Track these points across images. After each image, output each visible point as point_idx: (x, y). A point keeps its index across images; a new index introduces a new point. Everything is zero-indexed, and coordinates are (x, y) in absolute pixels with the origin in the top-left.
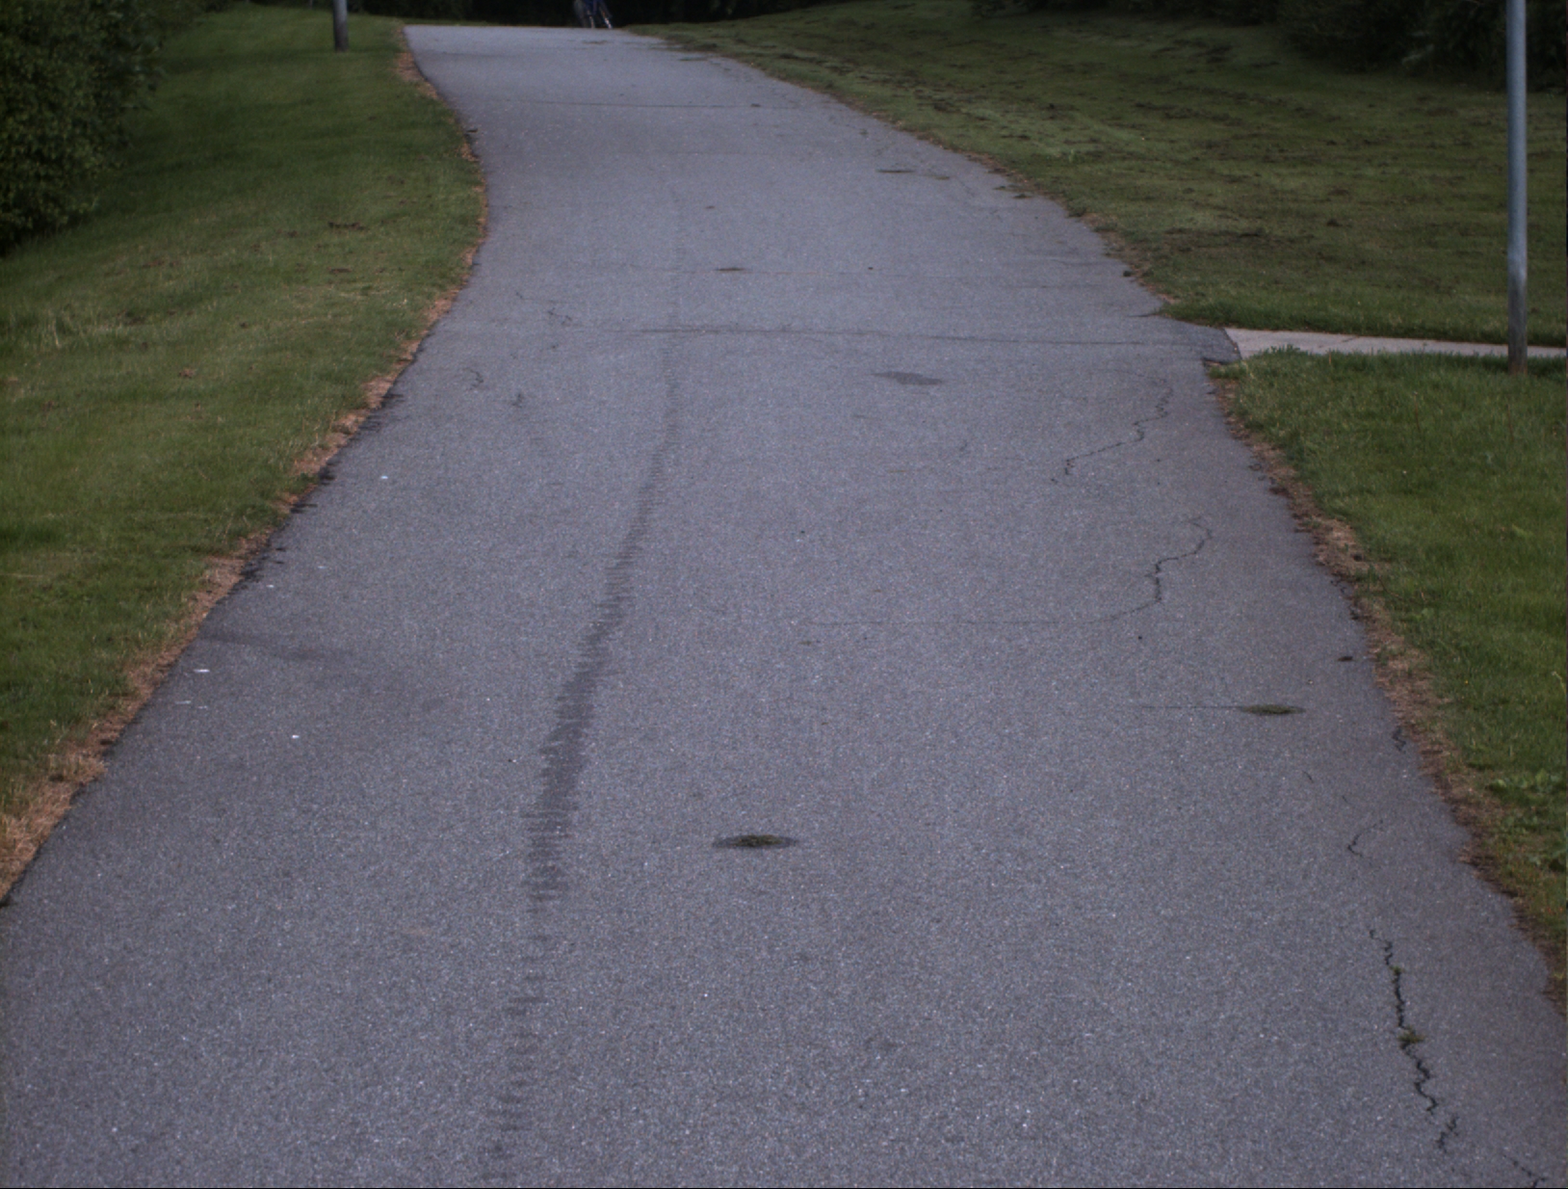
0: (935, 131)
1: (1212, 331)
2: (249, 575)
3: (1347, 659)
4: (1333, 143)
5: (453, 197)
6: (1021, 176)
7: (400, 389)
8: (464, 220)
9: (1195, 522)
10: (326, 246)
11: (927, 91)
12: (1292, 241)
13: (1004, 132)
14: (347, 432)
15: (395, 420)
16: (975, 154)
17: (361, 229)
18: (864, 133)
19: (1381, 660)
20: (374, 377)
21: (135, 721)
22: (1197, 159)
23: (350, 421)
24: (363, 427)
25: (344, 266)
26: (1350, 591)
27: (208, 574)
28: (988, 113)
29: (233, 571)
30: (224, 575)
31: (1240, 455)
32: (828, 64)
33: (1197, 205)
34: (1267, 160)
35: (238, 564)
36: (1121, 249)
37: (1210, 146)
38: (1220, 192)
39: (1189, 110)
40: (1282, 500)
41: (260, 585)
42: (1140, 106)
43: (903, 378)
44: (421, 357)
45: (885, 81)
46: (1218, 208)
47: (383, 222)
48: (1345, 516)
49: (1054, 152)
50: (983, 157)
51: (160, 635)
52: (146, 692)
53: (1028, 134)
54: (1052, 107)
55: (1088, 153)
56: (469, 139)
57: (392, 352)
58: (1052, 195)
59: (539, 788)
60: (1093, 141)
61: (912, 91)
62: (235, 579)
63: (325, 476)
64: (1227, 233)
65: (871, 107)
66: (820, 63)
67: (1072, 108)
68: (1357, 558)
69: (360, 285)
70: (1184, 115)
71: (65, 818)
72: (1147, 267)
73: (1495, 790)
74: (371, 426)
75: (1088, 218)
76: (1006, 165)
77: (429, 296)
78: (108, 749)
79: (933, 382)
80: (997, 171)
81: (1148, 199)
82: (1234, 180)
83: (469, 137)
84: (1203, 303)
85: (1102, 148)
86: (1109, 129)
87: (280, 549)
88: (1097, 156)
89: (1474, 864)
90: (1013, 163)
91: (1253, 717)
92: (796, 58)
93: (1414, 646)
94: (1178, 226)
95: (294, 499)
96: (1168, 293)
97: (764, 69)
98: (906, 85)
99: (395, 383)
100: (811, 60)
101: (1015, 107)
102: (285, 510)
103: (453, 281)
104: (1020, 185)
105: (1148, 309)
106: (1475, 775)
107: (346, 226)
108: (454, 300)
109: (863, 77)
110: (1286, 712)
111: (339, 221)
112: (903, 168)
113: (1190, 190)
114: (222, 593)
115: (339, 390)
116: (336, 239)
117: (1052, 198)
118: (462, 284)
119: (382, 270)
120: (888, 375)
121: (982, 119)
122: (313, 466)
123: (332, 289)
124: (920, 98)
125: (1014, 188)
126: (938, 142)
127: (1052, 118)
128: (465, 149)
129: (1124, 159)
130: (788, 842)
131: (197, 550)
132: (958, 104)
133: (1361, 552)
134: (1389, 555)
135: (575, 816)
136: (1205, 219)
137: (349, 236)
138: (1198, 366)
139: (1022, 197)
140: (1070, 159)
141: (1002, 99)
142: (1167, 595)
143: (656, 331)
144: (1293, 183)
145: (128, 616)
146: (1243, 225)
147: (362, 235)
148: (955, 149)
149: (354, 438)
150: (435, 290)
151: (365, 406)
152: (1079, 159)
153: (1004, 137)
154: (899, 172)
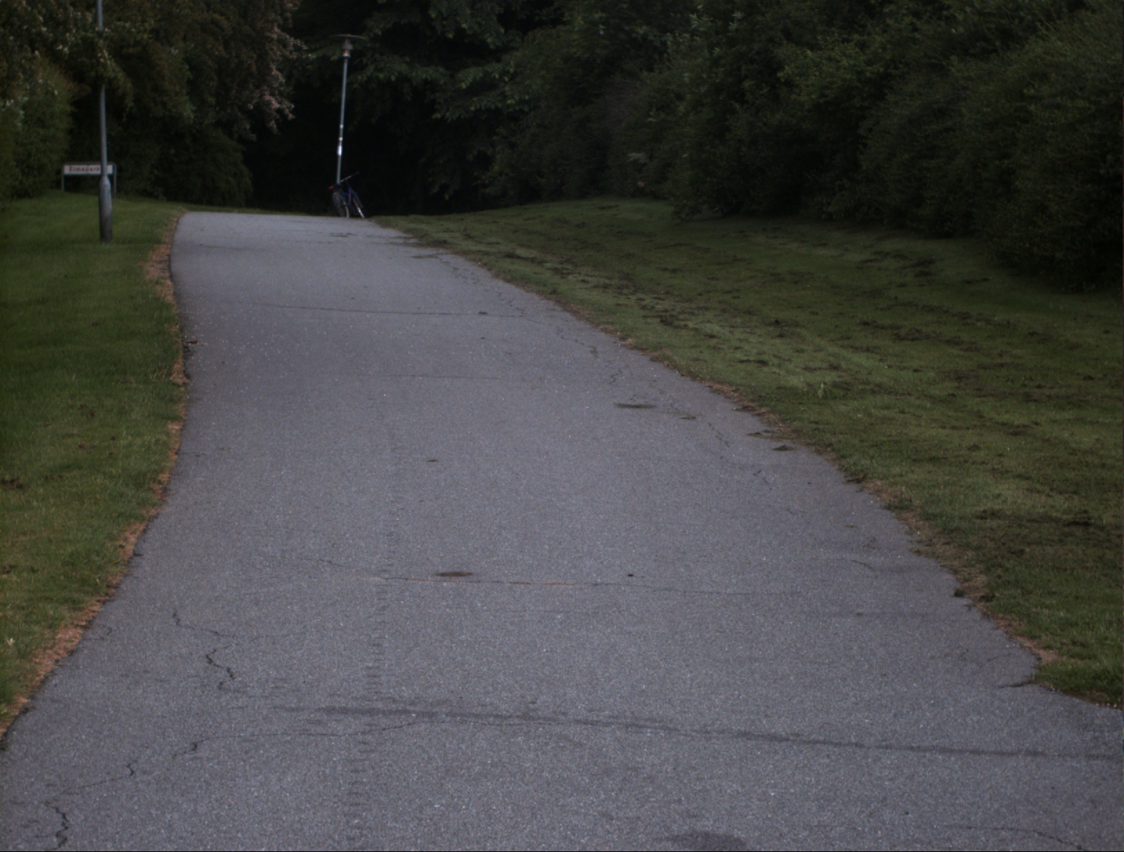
0: (668, 353)
4: (1090, 378)
5: (139, 442)
6: (772, 417)
11: (648, 301)
13: (739, 355)
16: (716, 384)
17: (19, 487)
18: (594, 352)
22: (954, 396)
28: (715, 328)
32: (549, 265)
37: (958, 377)
38: (1010, 451)
39: (917, 331)
42: (866, 324)
45: (606, 287)
46: (1019, 476)
47: (47, 479)
49: (796, 381)
50: (725, 388)
53: (765, 358)
54: (777, 322)
55: (835, 385)
56: (187, 352)
58: (821, 447)
60: (834, 368)
61: (633, 298)
64: (1047, 518)
65: (598, 317)
66: (541, 263)
67: (797, 325)
70: (915, 337)
72: (979, 581)
75: (871, 486)
76: (752, 401)
77: (53, 625)
80: (745, 408)
81: (933, 460)
84: (1092, 663)
85: (846, 377)
86: (844, 352)
88: (845, 389)
90: (760, 398)
92: (519, 257)
94: (987, 505)
96: (1030, 636)
97: (489, 270)
98: (625, 291)
100: (533, 260)
101: (739, 320)
103: (97, 590)
104: (776, 429)
108: (88, 626)
109: (583, 281)
112: (641, 401)
113: (975, 447)
117: (819, 453)
121: (712, 336)
124: (644, 308)
126: (674, 367)
127: (781, 336)
128: (179, 366)
129: (873, 392)
132: (681, 317)
136: (1013, 495)
139: (783, 449)
140: (820, 393)
141: (724, 311)
143: (345, 712)
146: (1061, 505)
148: (694, 376)
150: (64, 611)
152: (829, 393)
153: (742, 362)
154: (638, 407)
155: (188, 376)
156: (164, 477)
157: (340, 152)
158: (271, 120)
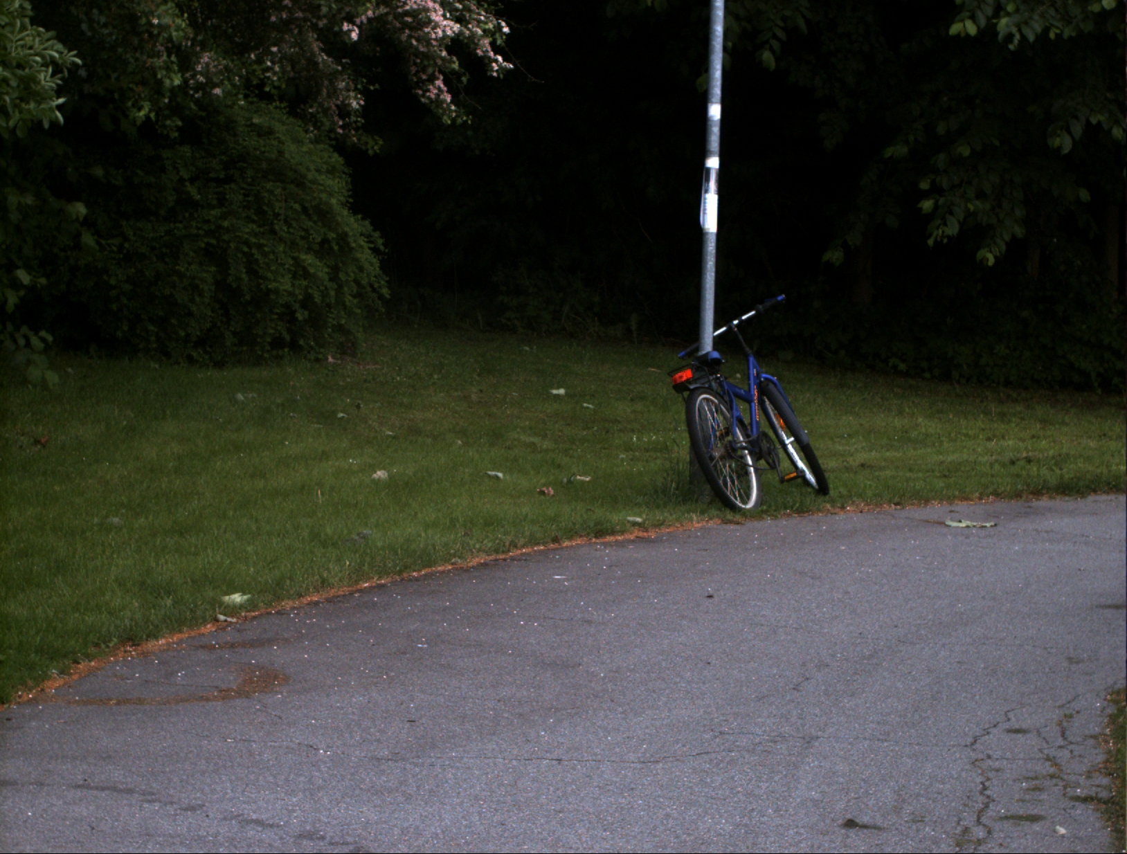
157: (710, 220)
158: (432, 79)
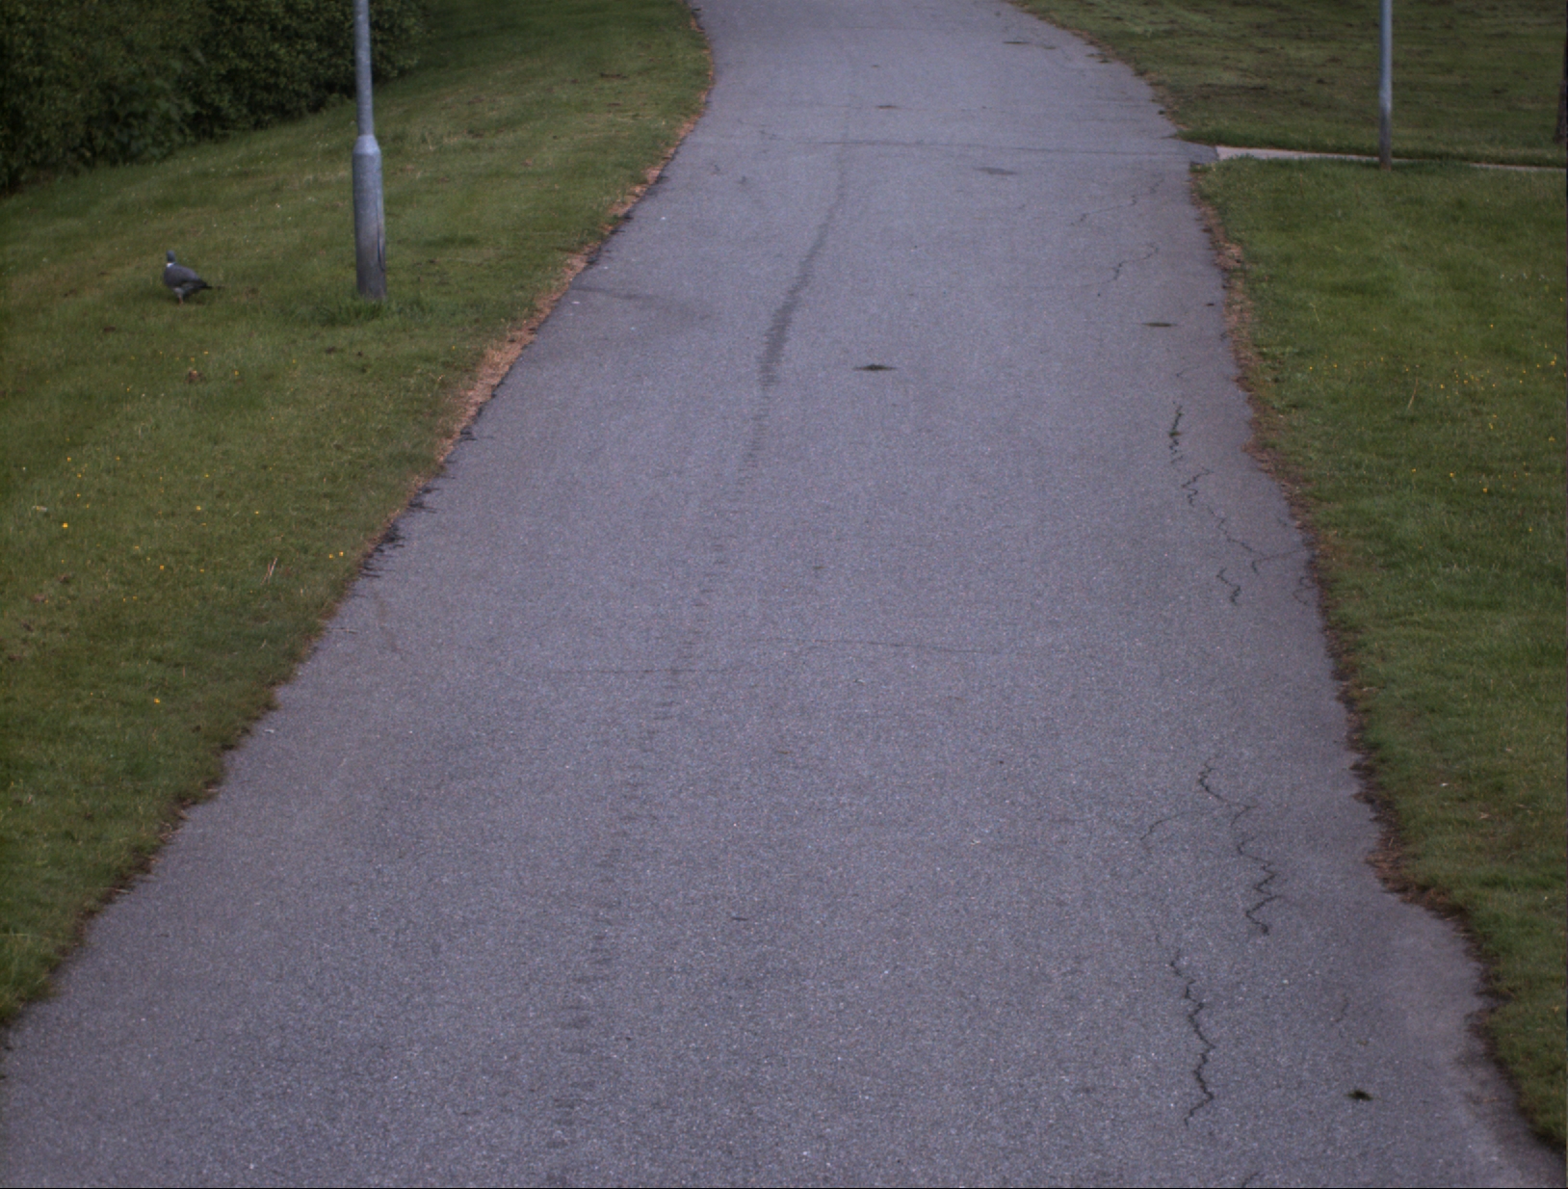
0: (1052, 14)
1: (1206, 147)
2: (591, 263)
3: (1211, 305)
4: (1351, 25)
5: (689, 57)
6: (1107, 47)
7: (667, 174)
8: (698, 73)
9: (1151, 245)
10: (602, 89)
12: (1285, 93)
13: (1105, 15)
14: (637, 196)
15: (665, 190)
16: (1079, 31)
17: (624, 78)
18: (998, 14)
19: (1229, 305)
20: (649, 167)
21: (545, 321)
22: (1244, 36)
23: (638, 189)
24: (646, 193)
25: (617, 102)
26: (1227, 275)
27: (569, 261)
29: (582, 261)
30: (578, 262)
31: (1192, 212)
33: (1227, 68)
34: (1298, 37)
35: (585, 258)
36: (1163, 98)
37: (1259, 27)
38: (1248, 59)
40: (1207, 235)
41: (600, 267)
43: (991, 171)
44: (678, 157)
46: (1242, 70)
47: (640, 74)
48: (1240, 241)
49: (1138, 30)
51: (550, 286)
52: (547, 311)
55: (1165, 31)
56: (696, 17)
57: (658, 153)
58: (1126, 60)
59: (764, 348)
60: (1172, 22)
62: (583, 265)
63: (627, 217)
64: (1242, 87)
68: (1238, 261)
69: (631, 114)
71: (521, 356)
72: (1176, 108)
73: (1262, 354)
74: (651, 193)
75: (1147, 76)
76: (1099, 39)
77: (679, 120)
78: (533, 331)
79: (1011, 173)
80: (1092, 43)
81: (1194, 64)
82: (1262, 51)
83: (695, 14)
84: (1204, 130)
85: (1176, 27)
86: (1186, 14)
87: (608, 251)
88: (1169, 34)
89: (1237, 381)
90: (1105, 37)
91: (1149, 328)
93: (1251, 299)
94: (1209, 81)
95: (610, 228)
96: (1184, 124)
99: (662, 170)
102: (607, 233)
103: (694, 112)
104: (1106, 53)
105: (1167, 134)
106: (1256, 350)
107: (613, 76)
108: (695, 123)
110: (1166, 325)
111: (607, 73)
112: (1020, 40)
113: (1227, 58)
114: (578, 270)
115: (629, 172)
116: (607, 85)
117: (1126, 63)
118: (700, 114)
119: (645, 104)
120: (983, 169)
122: (621, 211)
123: (611, 116)
125: (1101, 55)
126: (1053, 22)
128: (693, 23)
129: (1191, 35)
130: (891, 369)
131: (560, 249)
133: (1242, 259)
134: (1255, 259)
135: (783, 359)
136: (1229, 78)
137: (616, 83)
138: (1186, 167)
139: (1105, 61)
140: (1148, 35)
142: (1121, 277)
143: (832, 143)
144: (1304, 54)
145: (530, 277)
146: (1258, 81)
147: (625, 82)
148: (1064, 27)
149: (641, 199)
150: (682, 117)
151: (645, 182)
152: (1155, 35)
153: (1104, 18)
154: (1018, 42)
155: (702, 28)
156: (710, 73)
